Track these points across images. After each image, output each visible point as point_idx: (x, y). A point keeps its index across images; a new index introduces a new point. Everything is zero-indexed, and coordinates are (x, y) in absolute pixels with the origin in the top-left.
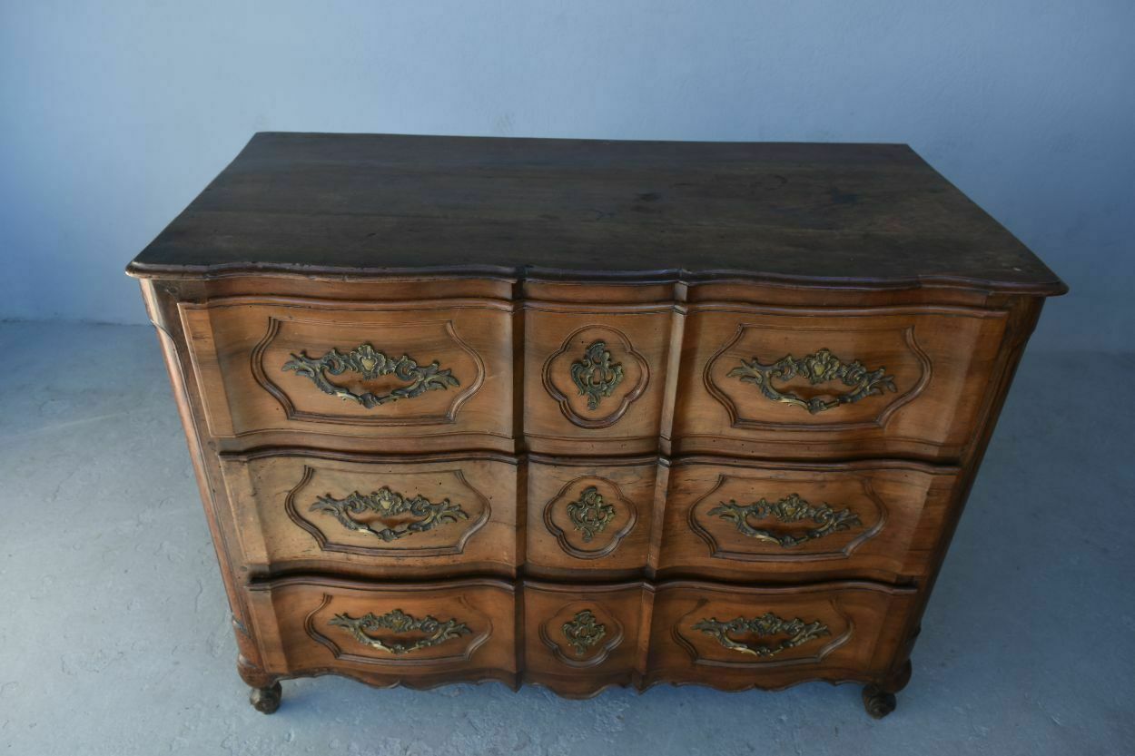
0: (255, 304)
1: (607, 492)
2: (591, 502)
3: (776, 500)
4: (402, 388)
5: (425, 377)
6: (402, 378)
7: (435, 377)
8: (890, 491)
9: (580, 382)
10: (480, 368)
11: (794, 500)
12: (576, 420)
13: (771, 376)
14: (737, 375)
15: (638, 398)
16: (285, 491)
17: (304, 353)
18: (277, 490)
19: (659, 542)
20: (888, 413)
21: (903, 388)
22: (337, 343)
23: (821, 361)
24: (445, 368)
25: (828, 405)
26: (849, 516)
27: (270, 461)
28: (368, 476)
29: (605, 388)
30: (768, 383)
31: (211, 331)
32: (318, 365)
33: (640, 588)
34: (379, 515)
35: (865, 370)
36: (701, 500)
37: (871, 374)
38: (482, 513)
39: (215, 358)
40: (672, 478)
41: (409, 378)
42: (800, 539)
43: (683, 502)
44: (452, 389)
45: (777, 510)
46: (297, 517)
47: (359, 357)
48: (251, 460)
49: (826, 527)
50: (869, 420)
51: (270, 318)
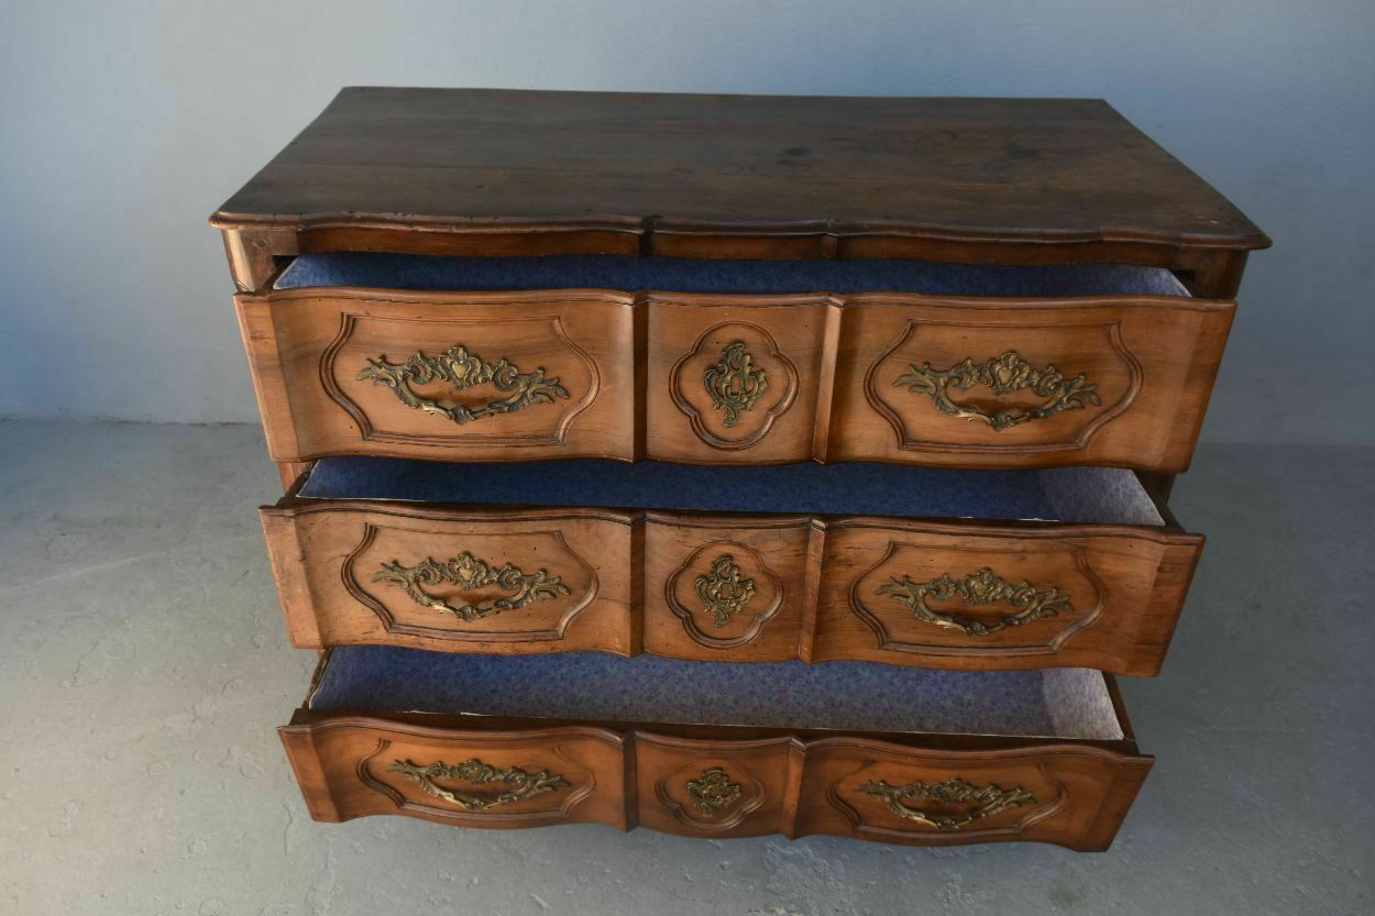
0: (326, 297)
1: (745, 561)
2: (726, 576)
3: (962, 576)
4: (501, 401)
5: (528, 387)
6: (503, 390)
7: (541, 386)
8: (1109, 565)
9: (715, 392)
10: (594, 375)
11: (986, 576)
12: (709, 439)
13: (946, 384)
14: (904, 384)
15: (784, 412)
16: (342, 556)
17: (384, 358)
18: (332, 554)
19: (813, 629)
20: (1090, 432)
21: (1109, 400)
22: (424, 345)
23: (1007, 366)
24: (552, 377)
25: (1016, 420)
26: (1057, 597)
27: (323, 517)
28: (445, 537)
29: (745, 400)
30: (942, 393)
31: (272, 329)
32: (400, 373)
33: (787, 745)
34: (457, 588)
35: (1060, 377)
36: (866, 574)
37: (1068, 383)
38: (586, 588)
39: (277, 363)
40: (828, 544)
41: (508, 388)
42: (992, 627)
43: (843, 577)
44: (562, 402)
45: (964, 588)
46: (355, 588)
47: (449, 361)
48: (298, 515)
49: (1028, 612)
50: (1067, 440)
51: (342, 314)
